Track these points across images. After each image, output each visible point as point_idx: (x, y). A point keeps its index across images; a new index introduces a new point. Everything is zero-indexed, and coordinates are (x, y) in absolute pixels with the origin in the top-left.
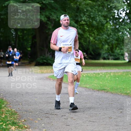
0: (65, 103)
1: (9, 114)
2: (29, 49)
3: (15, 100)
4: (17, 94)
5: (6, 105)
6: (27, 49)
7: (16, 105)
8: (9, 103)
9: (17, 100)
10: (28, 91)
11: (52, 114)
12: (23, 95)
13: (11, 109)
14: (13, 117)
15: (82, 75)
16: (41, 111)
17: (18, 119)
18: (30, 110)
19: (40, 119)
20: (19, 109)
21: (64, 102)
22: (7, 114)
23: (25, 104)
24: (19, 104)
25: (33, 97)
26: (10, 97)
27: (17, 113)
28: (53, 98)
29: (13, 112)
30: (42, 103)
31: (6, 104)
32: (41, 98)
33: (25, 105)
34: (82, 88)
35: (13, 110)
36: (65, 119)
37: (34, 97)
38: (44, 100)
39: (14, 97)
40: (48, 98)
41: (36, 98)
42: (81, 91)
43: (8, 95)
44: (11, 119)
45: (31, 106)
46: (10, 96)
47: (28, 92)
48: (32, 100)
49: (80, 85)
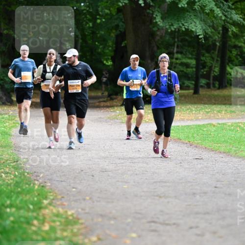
0: (198, 196)
1: (58, 223)
2: (110, 63)
3: (74, 190)
4: (79, 173)
5: (54, 201)
6: (105, 62)
7: (76, 201)
8: (59, 197)
9: (79, 187)
10: (107, 167)
11: (167, 222)
12: (93, 176)
13: (65, 210)
14: (69, 231)
15: (240, 126)
16: (139, 216)
17: (82, 234)
18: (111, 213)
19: (134, 235)
20: (83, 211)
21: (194, 194)
22: (54, 221)
23: (99, 197)
24: (84, 199)
25: (118, 181)
26: (62, 181)
27: (78, 219)
28: (168, 184)
29: (71, 218)
30: (141, 196)
31: (52, 197)
32: (138, 183)
33: (99, 201)
34: (240, 160)
35: (70, 213)
36: (198, 235)
37: (122, 182)
38: (145, 190)
39: (72, 181)
40: (155, 184)
41: (126, 182)
42: (236, 166)
43: (57, 176)
44: (65, 234)
45: (113, 202)
46: (63, 178)
47: (106, 169)
48: (117, 188)
49: (235, 151)
